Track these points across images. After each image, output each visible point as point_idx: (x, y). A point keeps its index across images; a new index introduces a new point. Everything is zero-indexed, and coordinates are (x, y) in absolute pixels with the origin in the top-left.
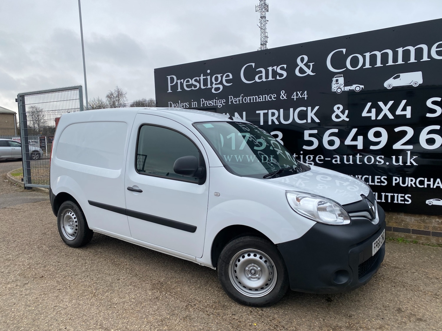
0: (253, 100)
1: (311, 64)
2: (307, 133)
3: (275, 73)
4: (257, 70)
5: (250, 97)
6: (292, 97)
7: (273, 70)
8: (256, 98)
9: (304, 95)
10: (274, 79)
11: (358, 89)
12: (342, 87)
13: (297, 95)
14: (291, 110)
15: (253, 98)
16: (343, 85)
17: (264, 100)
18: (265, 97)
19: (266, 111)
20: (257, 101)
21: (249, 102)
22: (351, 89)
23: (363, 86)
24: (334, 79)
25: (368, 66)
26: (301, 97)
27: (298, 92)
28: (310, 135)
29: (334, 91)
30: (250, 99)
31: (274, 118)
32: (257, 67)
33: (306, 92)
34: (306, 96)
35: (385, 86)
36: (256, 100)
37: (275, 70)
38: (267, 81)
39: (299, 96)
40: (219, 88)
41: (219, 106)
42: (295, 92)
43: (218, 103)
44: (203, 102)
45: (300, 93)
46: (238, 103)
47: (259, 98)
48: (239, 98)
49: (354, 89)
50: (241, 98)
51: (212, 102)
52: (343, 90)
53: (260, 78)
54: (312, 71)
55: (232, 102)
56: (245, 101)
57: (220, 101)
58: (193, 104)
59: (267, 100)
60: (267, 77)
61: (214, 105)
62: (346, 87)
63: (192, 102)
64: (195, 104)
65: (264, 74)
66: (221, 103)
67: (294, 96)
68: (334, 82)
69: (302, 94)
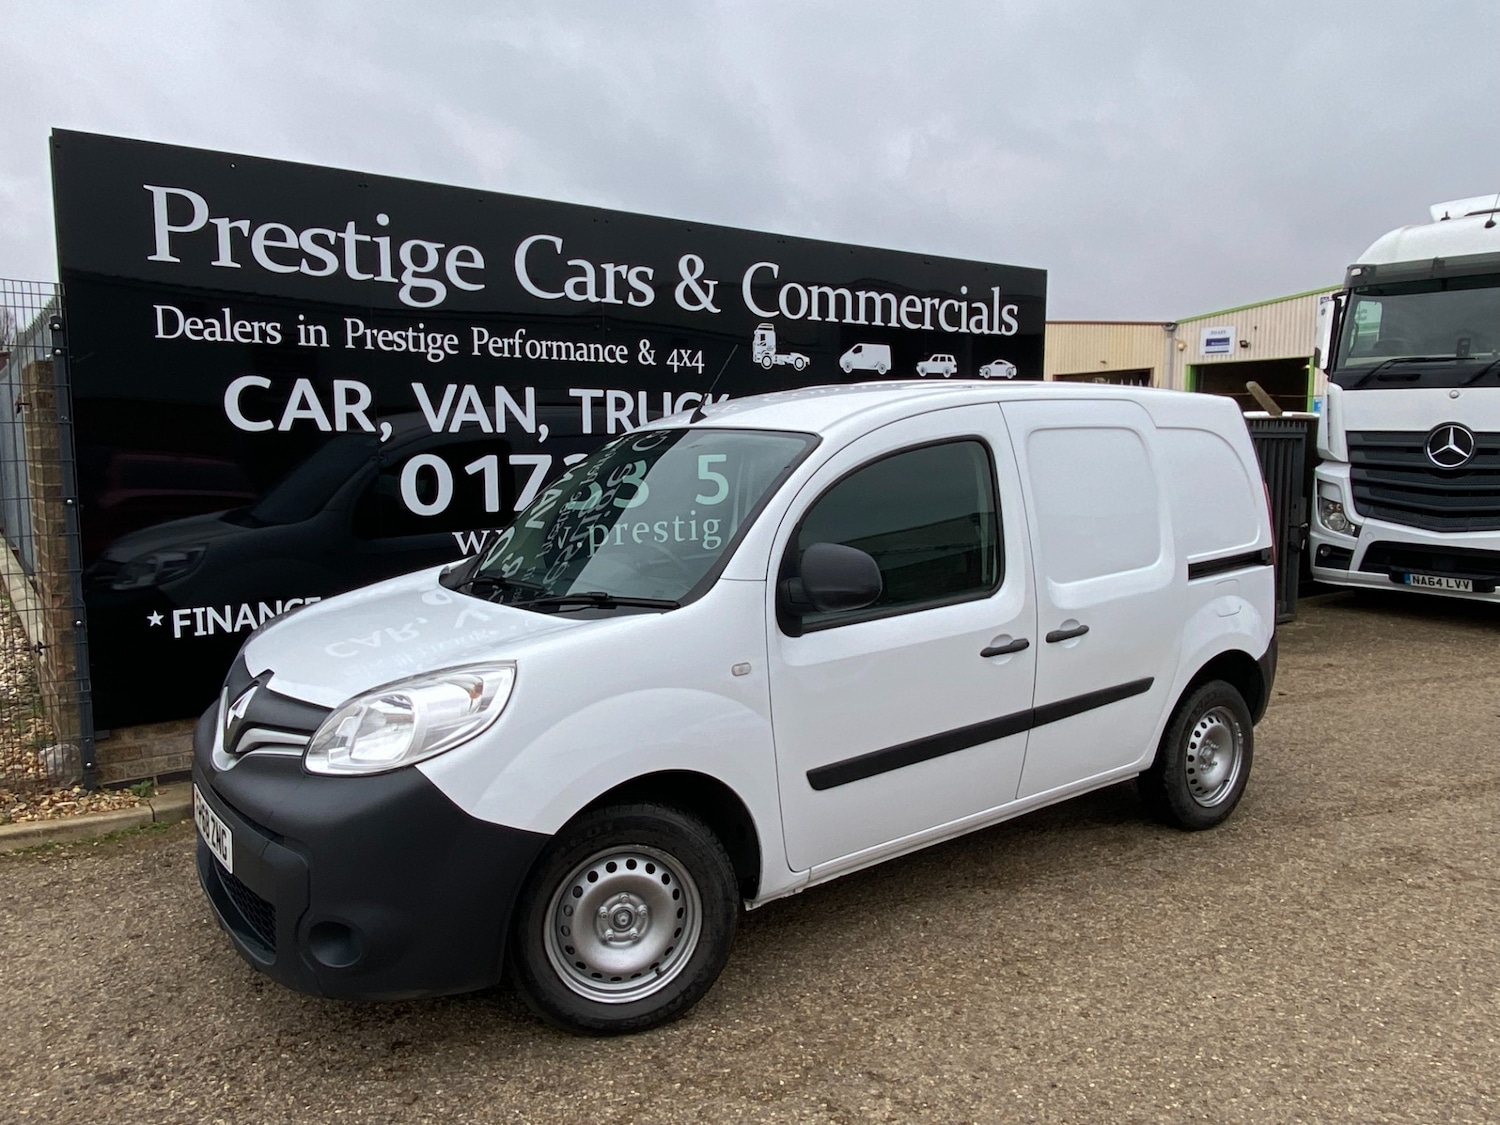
0: (559, 354)
1: (712, 284)
2: (704, 461)
3: (622, 286)
4: (570, 263)
5: (549, 343)
6: (668, 363)
7: (618, 275)
8: (568, 348)
9: (697, 362)
10: (621, 302)
11: (799, 364)
12: (772, 354)
13: (680, 358)
14: (667, 396)
15: (559, 348)
16: (775, 350)
17: (593, 360)
18: (596, 350)
19: (599, 393)
20: (572, 358)
21: (544, 357)
22: (789, 361)
23: (807, 359)
24: (758, 333)
25: (815, 315)
26: (688, 364)
27: (683, 352)
28: (712, 467)
29: (758, 361)
30: (549, 350)
31: (623, 415)
32: (570, 251)
33: (700, 353)
34: (700, 365)
35: (842, 366)
36: (568, 355)
37: (624, 277)
38: (600, 302)
39: (685, 363)
40: (429, 294)
41: (429, 358)
42: (675, 351)
43: (427, 346)
44: (360, 333)
45: (686, 353)
46: (506, 355)
47: (577, 349)
48: (511, 341)
49: (793, 363)
50: (518, 341)
51: (400, 336)
52: (774, 362)
53: (580, 288)
54: (713, 302)
55: (483, 348)
56: (534, 353)
57: (434, 340)
58: (307, 332)
59: (601, 360)
60: (601, 290)
61: (412, 349)
62: (779, 356)
63: (301, 323)
64: (318, 333)
65: (590, 279)
66: (441, 347)
67: (672, 360)
68: (757, 341)
69: (691, 358)
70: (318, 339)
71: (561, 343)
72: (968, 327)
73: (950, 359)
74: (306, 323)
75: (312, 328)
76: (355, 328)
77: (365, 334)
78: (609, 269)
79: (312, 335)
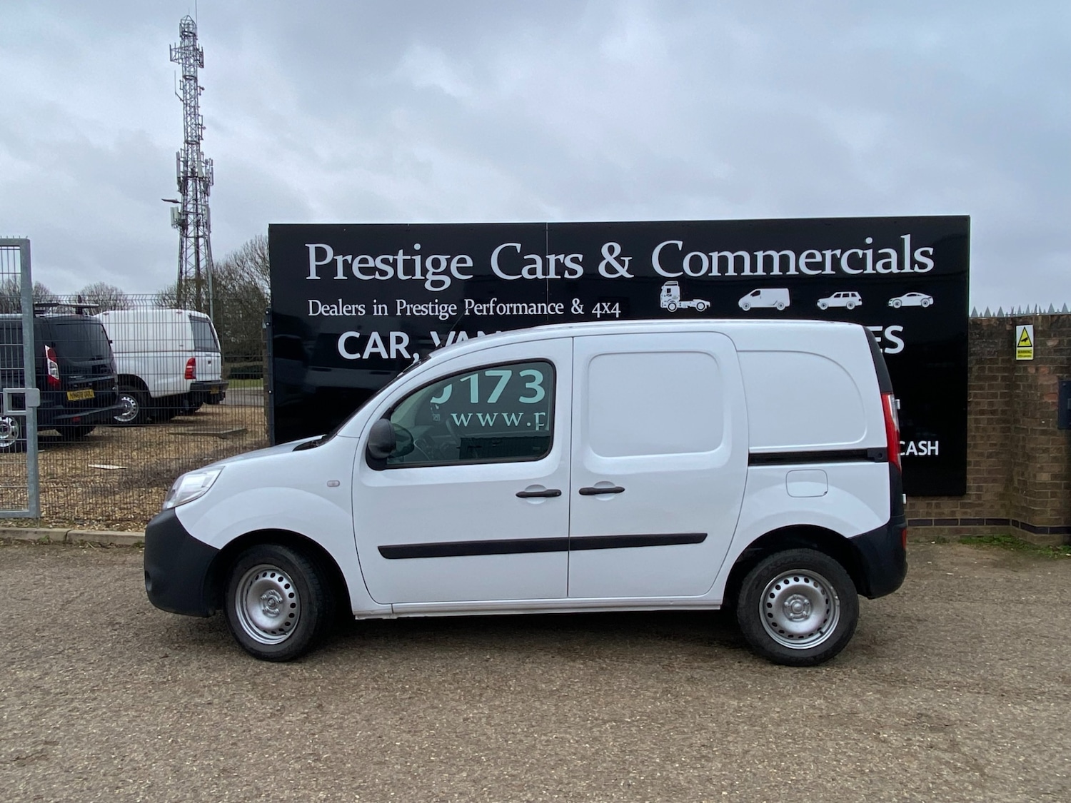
0: (518, 311)
1: (627, 259)
3: (560, 267)
4: (525, 257)
5: (511, 305)
6: (593, 312)
7: (557, 261)
8: (523, 307)
9: (615, 310)
10: (559, 277)
11: (701, 307)
12: (677, 301)
13: (602, 308)
15: (518, 307)
16: (679, 299)
17: (540, 313)
18: (542, 307)
20: (526, 313)
21: (508, 313)
22: (691, 305)
23: (708, 303)
24: (664, 288)
25: (715, 272)
26: (608, 312)
27: (604, 304)
29: (664, 307)
30: (511, 309)
32: (525, 250)
33: (617, 305)
34: (617, 312)
35: (740, 306)
36: (523, 311)
37: (562, 262)
38: (545, 278)
39: (606, 311)
40: (441, 283)
41: (440, 318)
42: (598, 305)
43: (439, 312)
44: (404, 307)
45: (607, 305)
46: (485, 313)
47: (529, 307)
48: (488, 305)
49: (696, 306)
50: (492, 305)
51: (425, 307)
52: (678, 306)
53: (532, 271)
54: (628, 271)
55: (471, 311)
56: (501, 312)
57: (443, 308)
58: (378, 308)
59: (545, 313)
60: (545, 271)
61: (431, 314)
62: (682, 302)
63: (375, 304)
64: (383, 308)
65: (539, 266)
66: (447, 312)
67: (596, 310)
68: (664, 293)
69: (610, 308)
70: (383, 312)
71: (518, 305)
72: (874, 268)
73: (853, 295)
74: (377, 304)
75: (380, 306)
76: (402, 304)
77: (406, 307)
78: (552, 258)
79: (380, 310)
